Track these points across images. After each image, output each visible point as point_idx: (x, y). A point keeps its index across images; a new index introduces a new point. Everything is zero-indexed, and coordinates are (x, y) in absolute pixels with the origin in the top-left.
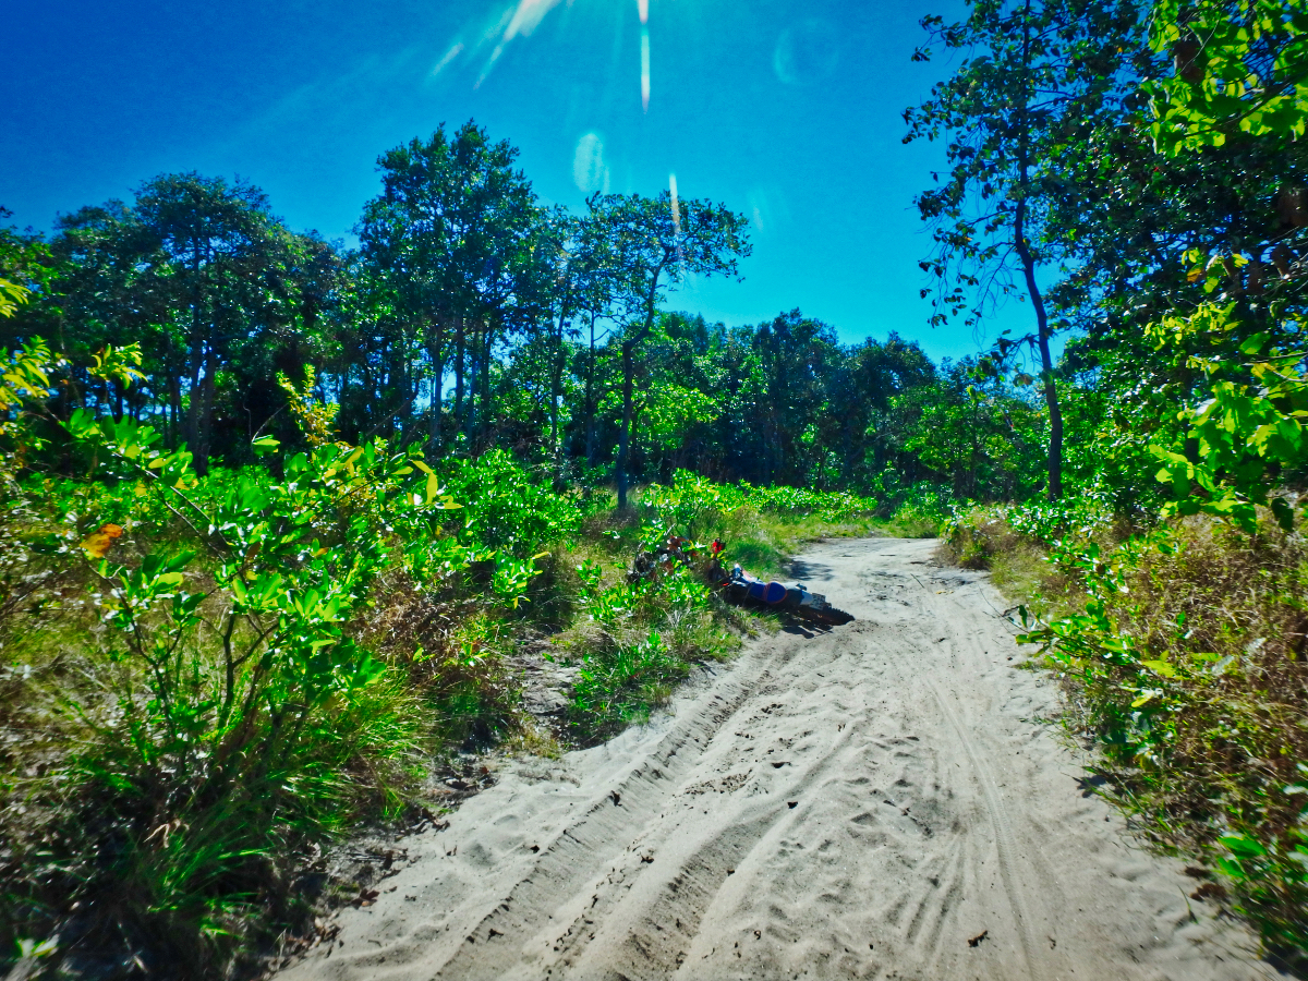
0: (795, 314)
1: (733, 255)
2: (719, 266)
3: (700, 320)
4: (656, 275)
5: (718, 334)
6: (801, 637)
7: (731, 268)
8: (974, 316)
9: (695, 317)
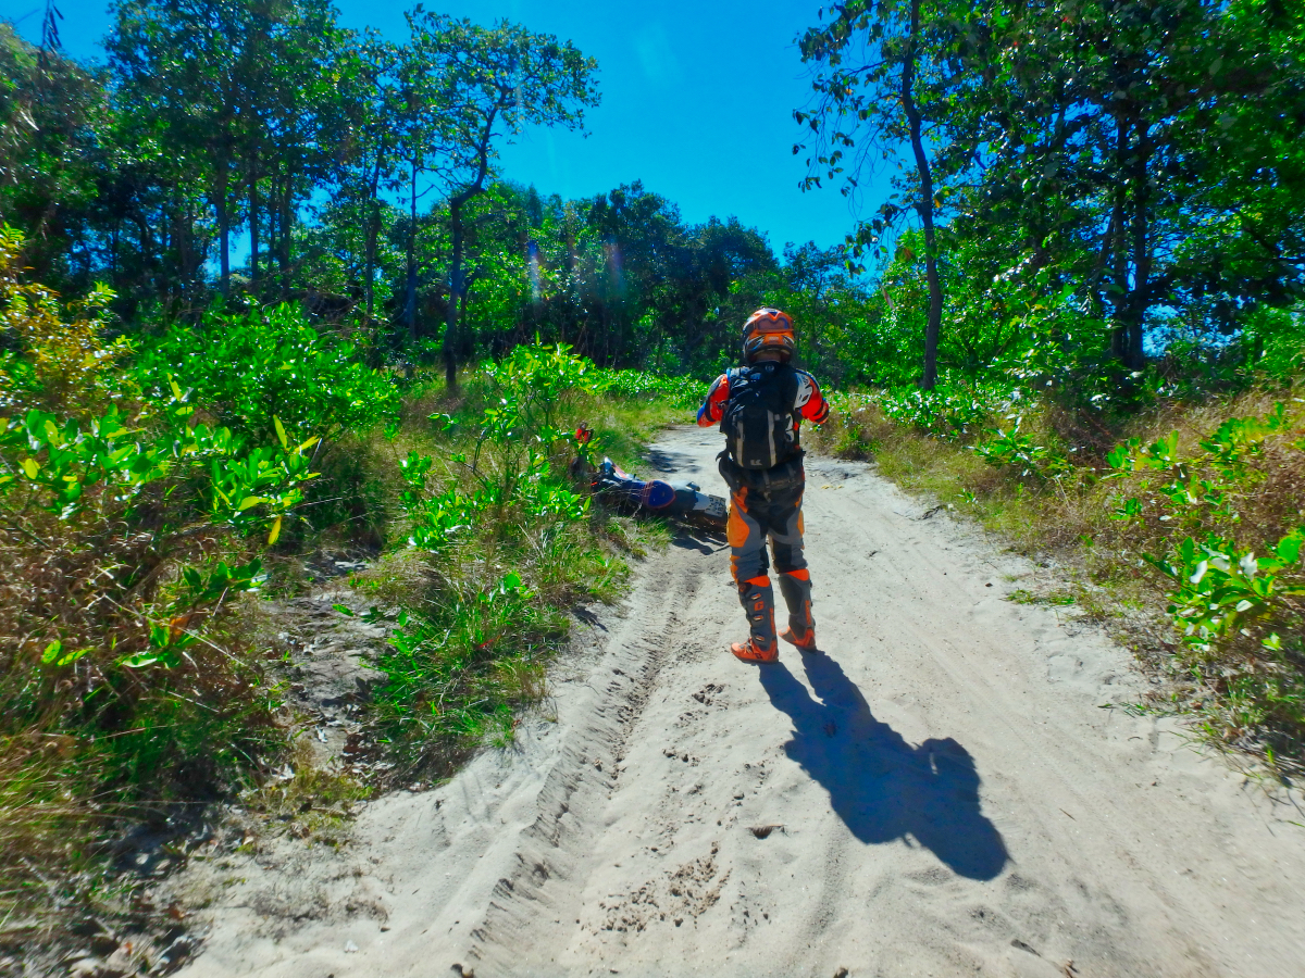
0: (637, 186)
1: (581, 105)
2: (563, 116)
3: (532, 193)
4: (490, 120)
5: (553, 207)
6: (695, 553)
7: (577, 120)
8: (850, 185)
9: (527, 187)
